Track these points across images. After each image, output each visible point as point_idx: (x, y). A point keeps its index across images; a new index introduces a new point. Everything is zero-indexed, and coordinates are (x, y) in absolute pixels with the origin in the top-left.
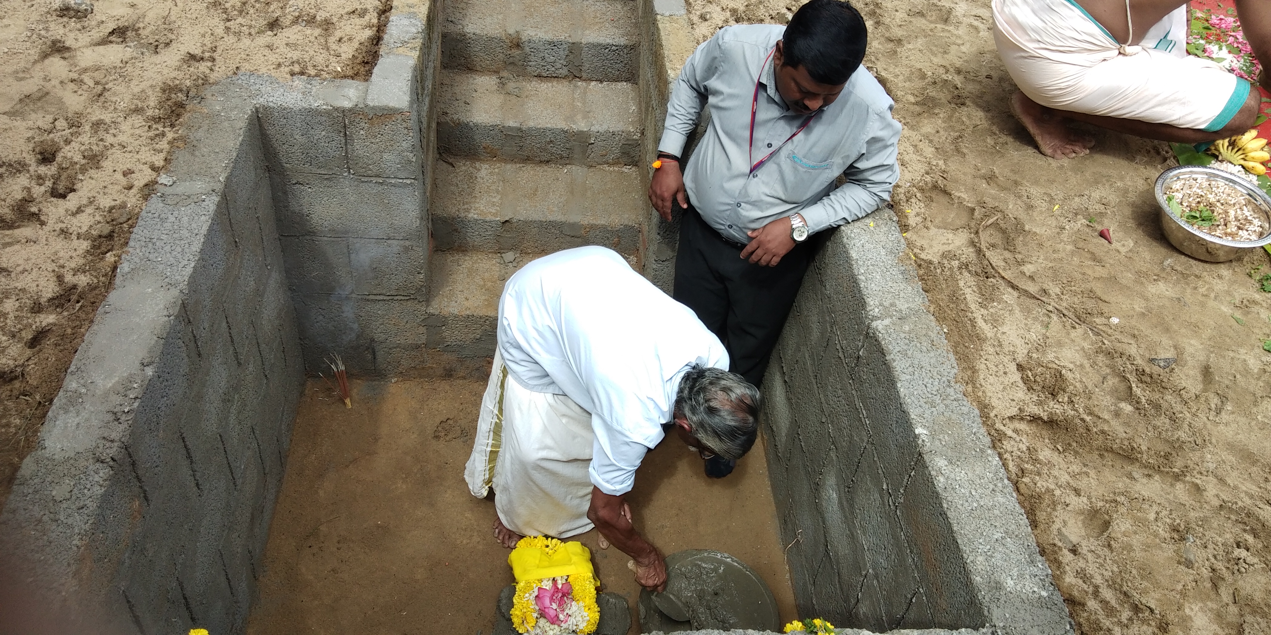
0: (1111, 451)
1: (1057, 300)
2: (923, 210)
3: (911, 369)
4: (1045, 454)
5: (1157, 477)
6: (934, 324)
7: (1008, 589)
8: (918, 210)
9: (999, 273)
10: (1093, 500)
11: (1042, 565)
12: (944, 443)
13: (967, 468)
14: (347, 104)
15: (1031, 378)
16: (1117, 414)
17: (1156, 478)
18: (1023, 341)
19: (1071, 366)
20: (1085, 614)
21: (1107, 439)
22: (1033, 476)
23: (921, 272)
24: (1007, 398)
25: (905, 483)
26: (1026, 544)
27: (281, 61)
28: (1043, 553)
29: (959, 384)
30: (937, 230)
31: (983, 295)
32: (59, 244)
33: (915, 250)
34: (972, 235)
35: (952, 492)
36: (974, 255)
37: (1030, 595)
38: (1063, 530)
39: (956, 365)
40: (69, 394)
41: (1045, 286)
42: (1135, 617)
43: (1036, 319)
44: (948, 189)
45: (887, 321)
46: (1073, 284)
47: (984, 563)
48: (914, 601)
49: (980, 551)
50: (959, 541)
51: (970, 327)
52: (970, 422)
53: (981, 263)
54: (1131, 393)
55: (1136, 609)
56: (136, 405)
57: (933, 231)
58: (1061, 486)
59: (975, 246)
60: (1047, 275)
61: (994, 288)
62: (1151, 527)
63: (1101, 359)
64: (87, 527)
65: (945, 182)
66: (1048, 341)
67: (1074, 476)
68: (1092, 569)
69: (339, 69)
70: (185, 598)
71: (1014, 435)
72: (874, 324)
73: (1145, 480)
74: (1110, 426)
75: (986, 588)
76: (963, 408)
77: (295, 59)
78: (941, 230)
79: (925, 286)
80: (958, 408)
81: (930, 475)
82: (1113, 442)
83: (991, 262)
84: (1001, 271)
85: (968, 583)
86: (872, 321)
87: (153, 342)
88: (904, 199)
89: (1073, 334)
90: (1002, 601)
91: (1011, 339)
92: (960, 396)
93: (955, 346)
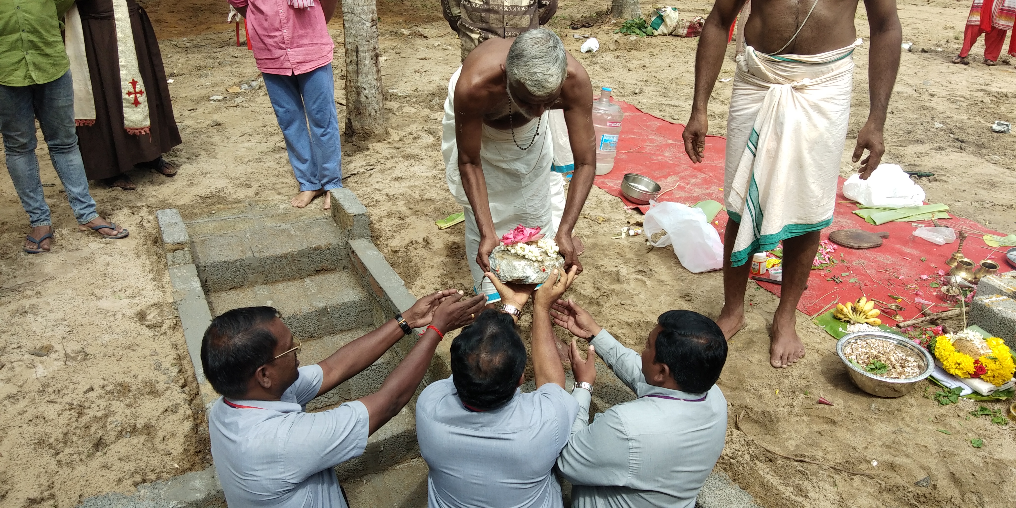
1: (825, 461)
9: (776, 454)
23: (731, 474)
27: (121, 476)
31: (781, 476)
41: (811, 454)
43: (824, 481)
53: (760, 451)
61: (784, 467)
63: (886, 496)
66: (843, 496)
69: (176, 466)
77: (133, 469)
79: (740, 485)
83: (765, 448)
89: (856, 484)
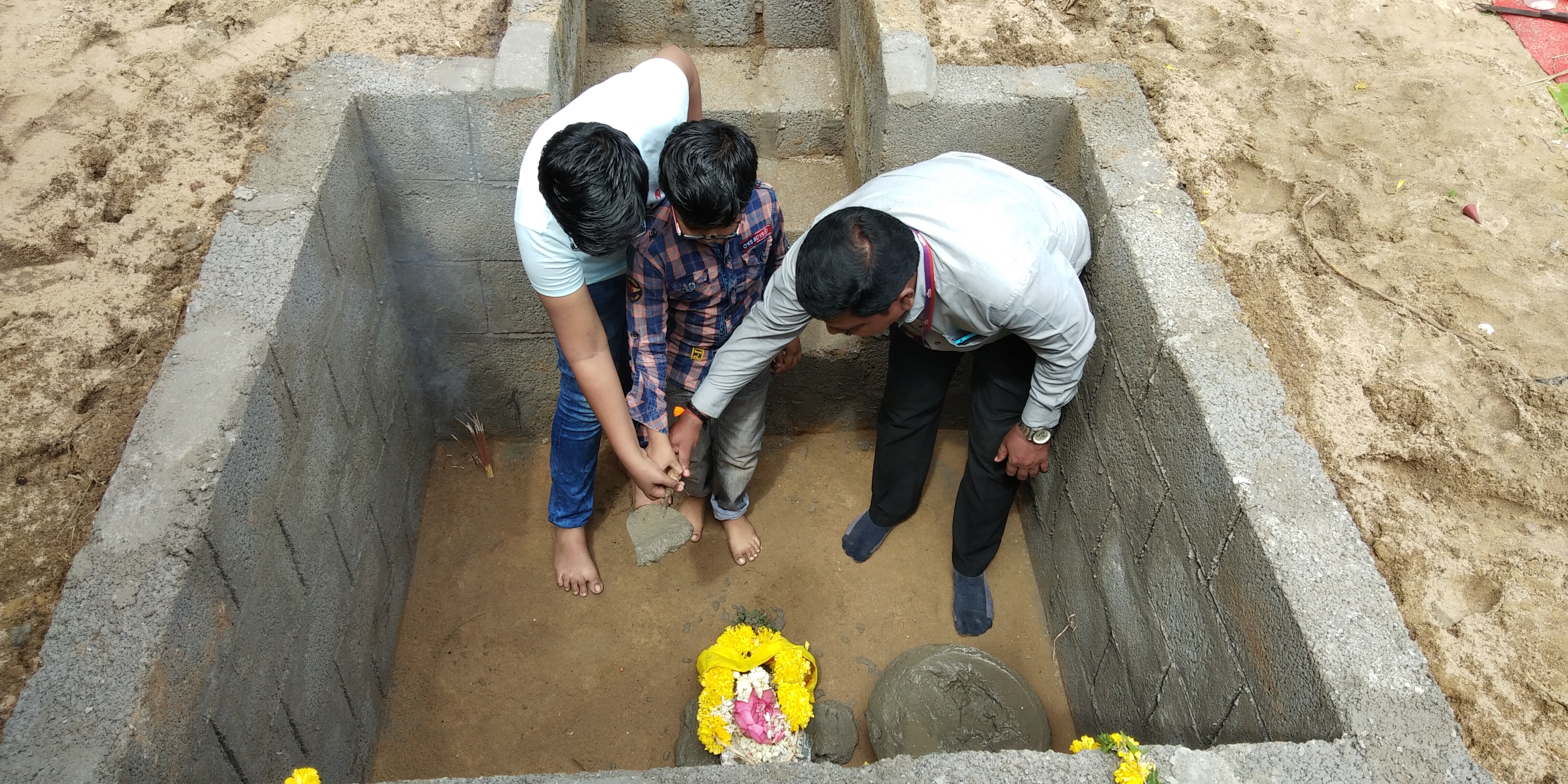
0: (1497, 496)
1: (1411, 300)
2: (1226, 190)
3: (1222, 398)
4: (1408, 503)
5: (1559, 529)
6: (1250, 337)
7: (1371, 686)
8: (1219, 190)
9: (1332, 268)
10: (1477, 562)
11: (1415, 652)
12: (1272, 495)
13: (1305, 527)
14: (470, 88)
15: (1384, 404)
16: (1501, 448)
17: (1558, 531)
18: (1370, 355)
19: (1436, 386)
20: (1476, 716)
21: (1489, 481)
22: (1395, 534)
23: (1229, 271)
24: (1353, 432)
25: (1220, 549)
26: (1391, 625)
27: (384, 36)
28: (1414, 636)
29: (1287, 416)
30: (1245, 215)
31: (1313, 297)
32: (111, 280)
33: (1219, 243)
34: (1293, 220)
35: (1287, 559)
36: (1297, 245)
37: (1401, 692)
38: (1439, 604)
39: (1282, 391)
40: (130, 469)
41: (1394, 283)
42: (1543, 717)
43: (1384, 326)
44: (1257, 161)
45: (1186, 337)
46: (1431, 278)
47: (1336, 652)
48: (1236, 703)
49: (1329, 636)
50: (1301, 624)
51: (1298, 341)
52: (1307, 465)
53: (1308, 256)
54: (1518, 419)
55: (1544, 706)
56: (216, 480)
57: (1240, 216)
58: (1433, 546)
59: (1298, 234)
60: (1396, 267)
61: (1328, 287)
62: (1557, 597)
63: (1475, 375)
64: (158, 640)
65: (1252, 152)
66: (1402, 355)
67: (1448, 532)
68: (1481, 655)
69: (458, 44)
70: (293, 725)
71: (1366, 481)
72: (1169, 341)
73: (1544, 534)
74: (1492, 464)
75: (1341, 686)
76: (1296, 447)
77: (401, 33)
78: (1250, 215)
79: (1234, 288)
80: (1289, 448)
81: (1256, 537)
82: (1498, 485)
83: (1321, 253)
84: (1334, 266)
85: (1315, 680)
86: (1166, 337)
87: (235, 399)
88: (1201, 176)
89: (1436, 344)
90: (1363, 701)
91: (1353, 353)
92: (1291, 432)
93: (1281, 365)
